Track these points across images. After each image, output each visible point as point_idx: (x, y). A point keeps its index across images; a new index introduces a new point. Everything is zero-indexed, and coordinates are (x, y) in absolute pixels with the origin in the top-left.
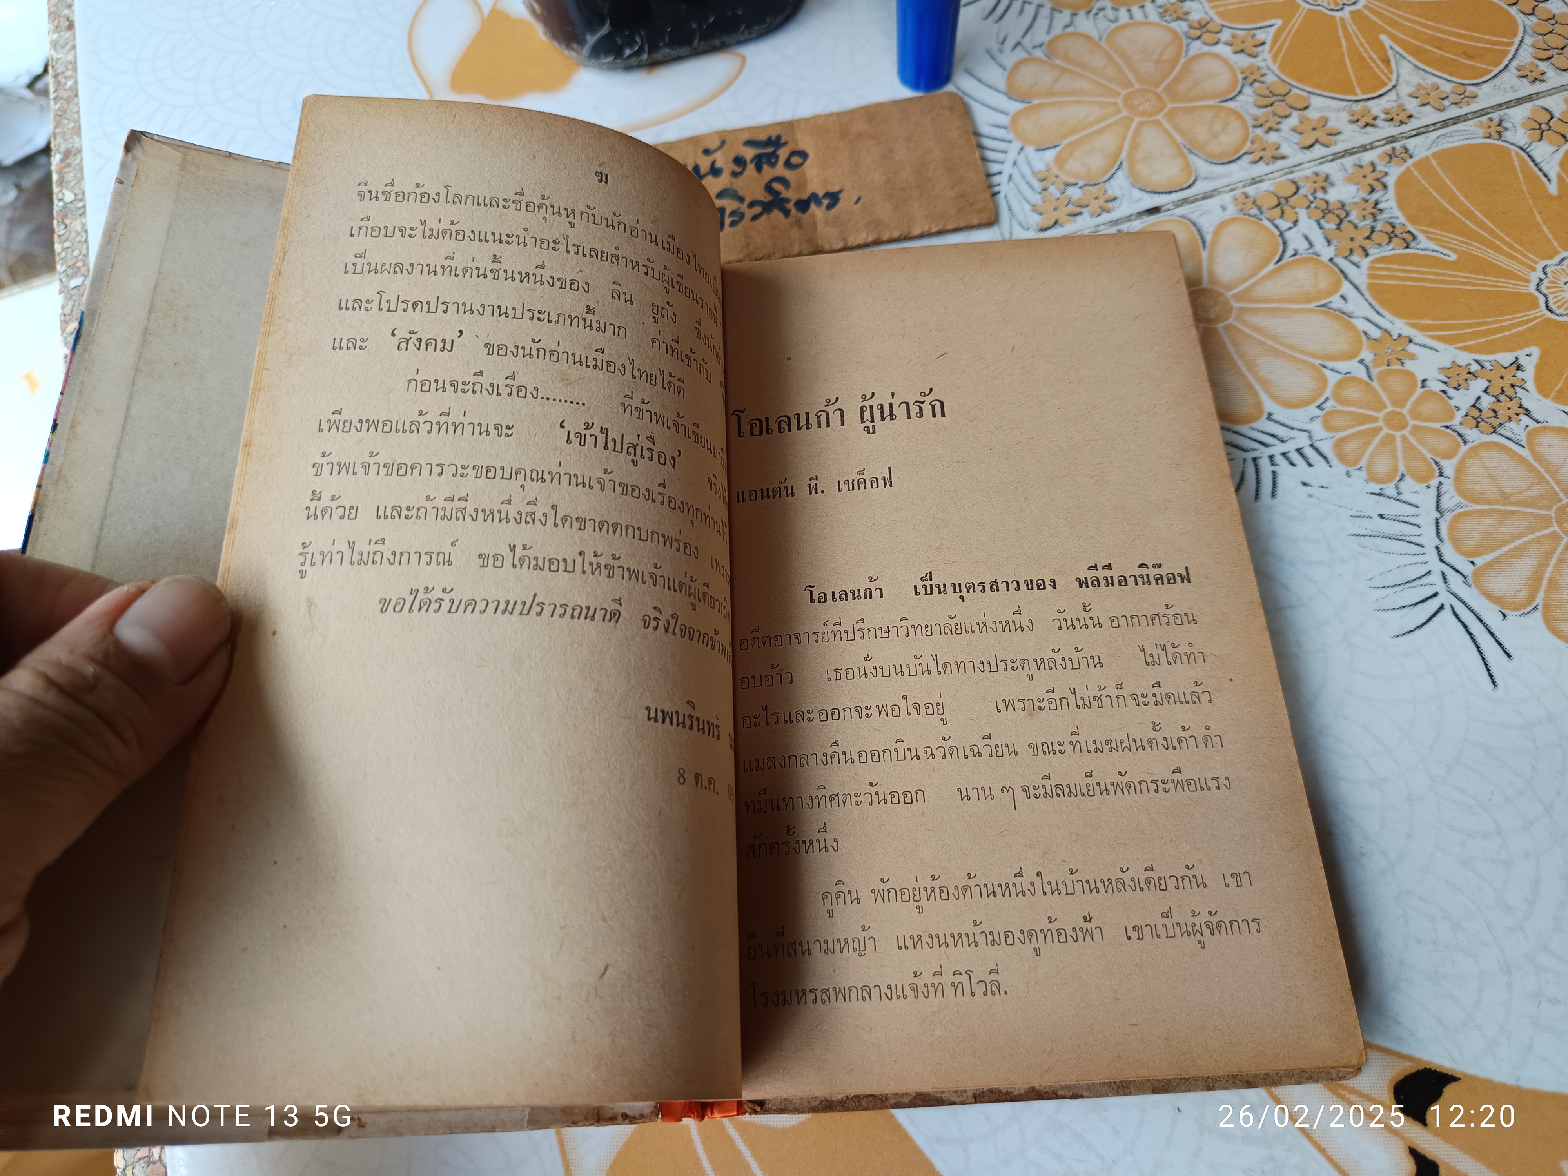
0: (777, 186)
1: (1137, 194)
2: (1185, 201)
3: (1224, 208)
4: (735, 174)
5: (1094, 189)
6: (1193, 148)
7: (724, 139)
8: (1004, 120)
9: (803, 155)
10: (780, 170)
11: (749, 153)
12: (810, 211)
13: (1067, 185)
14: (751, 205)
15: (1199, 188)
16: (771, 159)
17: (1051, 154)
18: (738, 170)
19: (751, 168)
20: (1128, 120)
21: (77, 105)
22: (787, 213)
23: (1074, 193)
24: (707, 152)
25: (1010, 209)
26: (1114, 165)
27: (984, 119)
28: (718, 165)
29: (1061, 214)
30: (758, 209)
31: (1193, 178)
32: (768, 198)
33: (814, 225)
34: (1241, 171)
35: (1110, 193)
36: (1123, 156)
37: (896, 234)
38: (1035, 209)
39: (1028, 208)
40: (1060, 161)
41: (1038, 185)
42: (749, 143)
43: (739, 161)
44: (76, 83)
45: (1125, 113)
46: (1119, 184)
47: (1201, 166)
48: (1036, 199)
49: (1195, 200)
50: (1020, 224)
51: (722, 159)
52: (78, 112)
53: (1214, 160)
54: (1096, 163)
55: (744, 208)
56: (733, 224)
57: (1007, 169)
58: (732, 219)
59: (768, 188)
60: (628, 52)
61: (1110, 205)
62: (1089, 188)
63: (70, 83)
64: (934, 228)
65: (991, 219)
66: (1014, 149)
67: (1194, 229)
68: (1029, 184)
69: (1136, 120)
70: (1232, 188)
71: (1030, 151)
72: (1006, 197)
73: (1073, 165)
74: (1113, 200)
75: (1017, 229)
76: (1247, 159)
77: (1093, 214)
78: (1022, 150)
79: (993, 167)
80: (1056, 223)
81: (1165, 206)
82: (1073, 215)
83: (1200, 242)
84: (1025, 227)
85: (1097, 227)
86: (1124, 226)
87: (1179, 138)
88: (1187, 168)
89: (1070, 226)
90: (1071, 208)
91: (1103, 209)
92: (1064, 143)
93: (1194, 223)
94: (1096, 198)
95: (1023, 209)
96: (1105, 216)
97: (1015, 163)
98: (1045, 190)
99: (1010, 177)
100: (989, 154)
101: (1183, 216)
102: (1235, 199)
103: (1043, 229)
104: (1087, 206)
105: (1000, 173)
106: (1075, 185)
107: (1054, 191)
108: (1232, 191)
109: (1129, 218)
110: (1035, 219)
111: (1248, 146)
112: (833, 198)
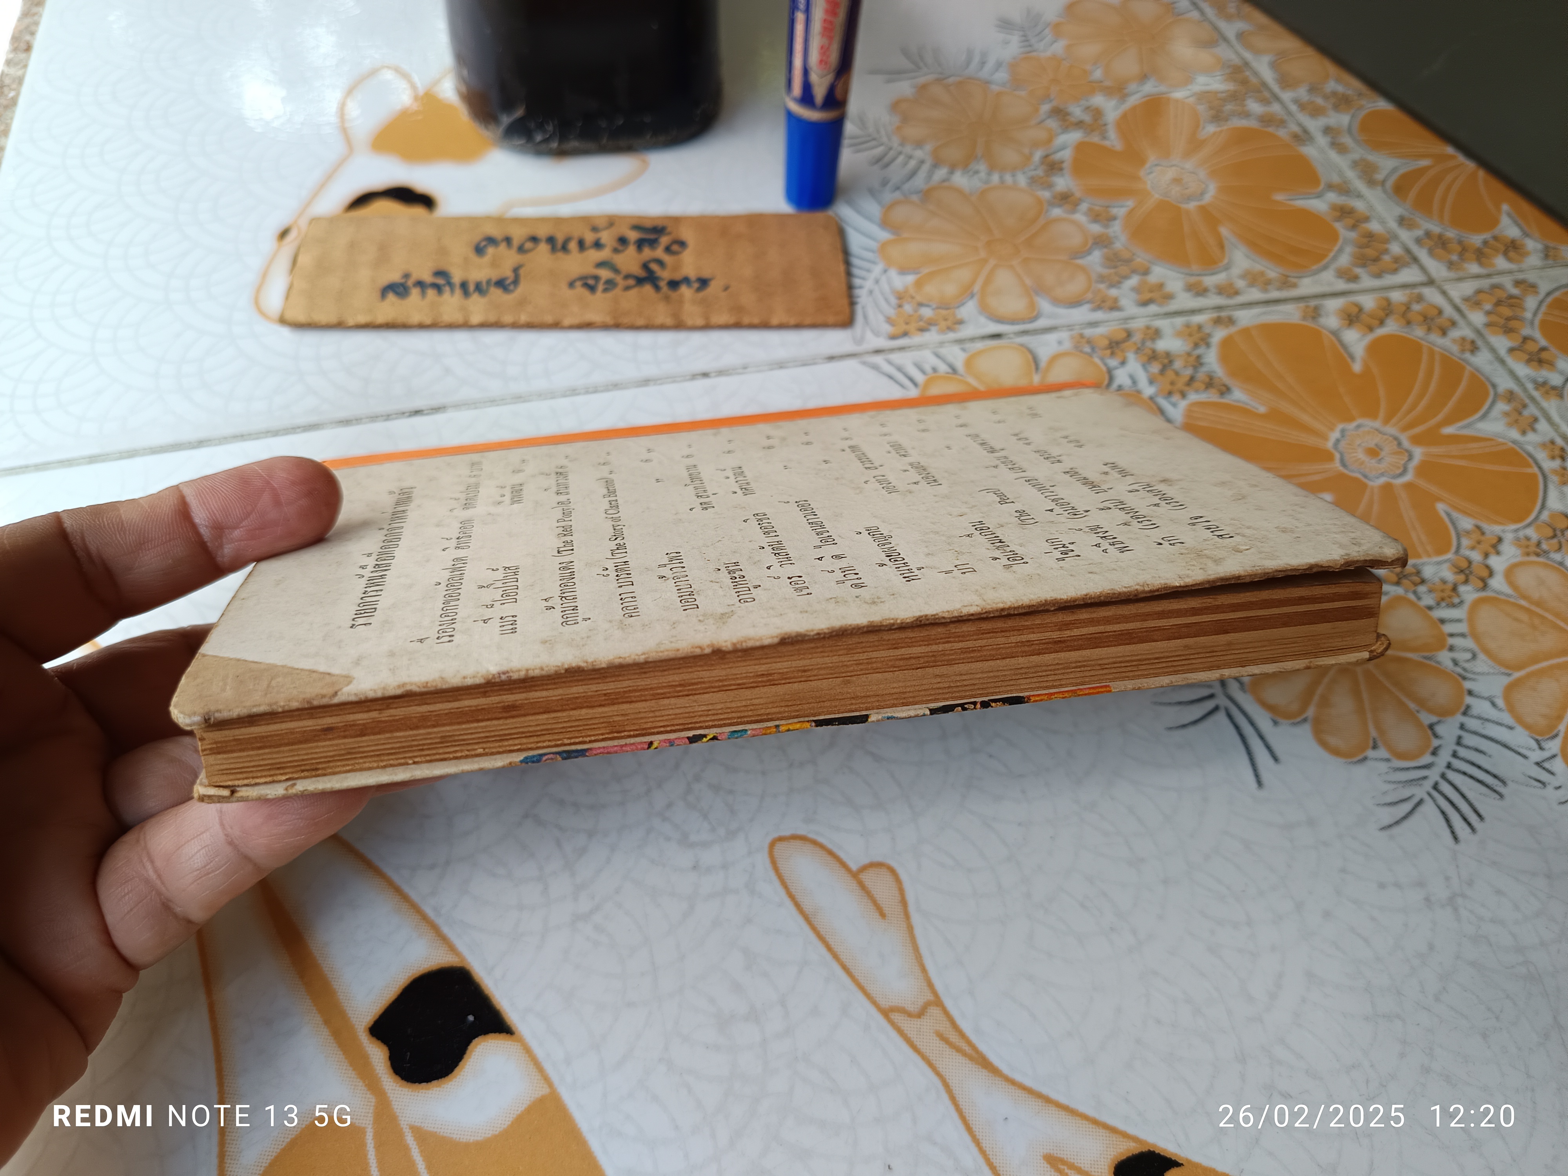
0: (654, 267)
1: (983, 320)
3: (1060, 343)
4: (616, 250)
5: (944, 312)
6: (1040, 289)
7: (612, 221)
8: (873, 245)
9: (682, 244)
10: (659, 253)
11: (633, 236)
12: (679, 292)
13: (921, 305)
14: (626, 277)
15: (1041, 323)
16: (653, 243)
17: (910, 279)
18: (620, 247)
19: (631, 250)
20: (985, 261)
22: (658, 288)
23: (927, 312)
24: (595, 229)
25: (865, 317)
26: (967, 293)
27: (856, 242)
28: (603, 241)
29: (912, 327)
30: (631, 282)
31: (1035, 313)
32: (642, 273)
33: (682, 302)
34: (1081, 314)
35: (959, 317)
36: (977, 288)
37: (756, 321)
38: (889, 321)
39: (881, 318)
40: (919, 284)
41: (894, 301)
42: (637, 227)
43: (623, 241)
45: (983, 254)
46: (969, 309)
47: (1045, 305)
48: (891, 312)
49: (1035, 332)
50: (873, 331)
51: (606, 237)
53: (1057, 302)
54: (950, 289)
55: (619, 279)
56: (605, 290)
57: (869, 284)
58: (606, 286)
59: (645, 266)
60: (538, 138)
61: (957, 326)
62: (940, 310)
64: (792, 321)
65: (847, 322)
66: (878, 269)
67: (1030, 357)
68: (886, 300)
69: (992, 262)
70: (1070, 327)
71: (893, 273)
72: (863, 308)
73: (931, 289)
74: (961, 322)
75: (869, 335)
76: (1086, 307)
77: (942, 332)
78: (885, 271)
79: (857, 282)
80: (905, 334)
81: (1006, 334)
82: (922, 330)
83: (1033, 367)
84: (877, 334)
85: (942, 344)
86: (968, 345)
87: (1028, 282)
88: (1032, 305)
89: (917, 339)
90: (921, 324)
91: (950, 329)
92: (925, 271)
93: (1030, 351)
94: (946, 320)
95: (877, 319)
96: (951, 336)
97: (877, 281)
98: (900, 306)
99: (871, 292)
100: (856, 271)
101: (1022, 345)
102: (1072, 337)
103: (893, 337)
104: (935, 325)
105: (861, 287)
106: (928, 306)
107: (908, 308)
108: (1071, 330)
109: (973, 339)
110: (887, 328)
111: (1089, 296)
112: (704, 283)
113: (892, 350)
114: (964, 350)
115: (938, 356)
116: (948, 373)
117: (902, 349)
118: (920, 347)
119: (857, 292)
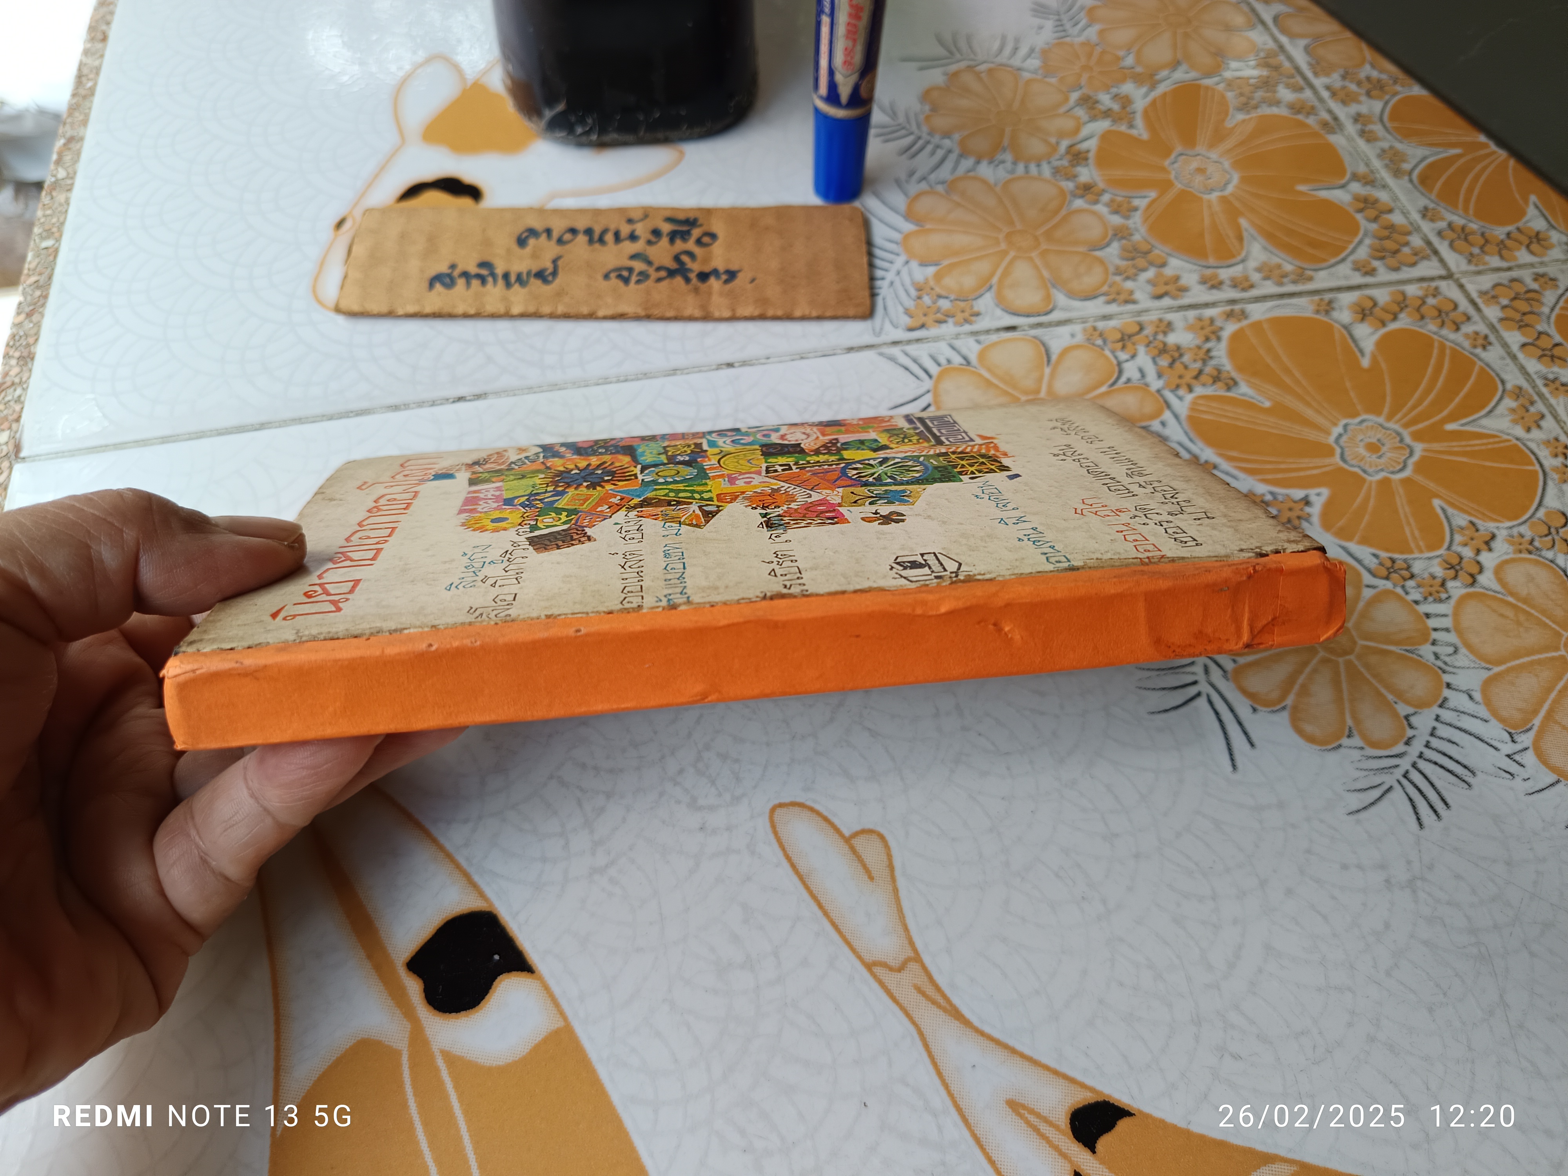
0: (685, 258)
1: (999, 312)
2: (1040, 325)
3: (1073, 335)
4: (649, 243)
5: (962, 304)
6: (1057, 282)
7: (647, 213)
8: (897, 236)
9: (713, 236)
10: (690, 245)
11: (666, 228)
12: (708, 283)
13: (940, 296)
14: (659, 269)
15: (1055, 316)
16: (684, 235)
17: (931, 270)
18: (653, 239)
19: (665, 241)
20: (1005, 253)
21: (92, 102)
22: (687, 280)
23: (945, 304)
24: (630, 221)
25: (885, 308)
26: (984, 285)
27: (880, 233)
28: (637, 233)
29: (929, 320)
30: (663, 274)
31: (1051, 307)
32: (673, 266)
33: (710, 294)
34: (1095, 307)
35: (976, 309)
36: (995, 280)
37: (780, 313)
38: (907, 312)
39: (901, 310)
40: (938, 277)
41: (913, 293)
42: (669, 220)
43: (656, 233)
44: (95, 84)
45: (1003, 246)
46: (985, 303)
47: (1060, 298)
48: (910, 304)
49: (1050, 325)
50: (891, 322)
51: (641, 229)
52: (90, 108)
53: (1072, 295)
54: (969, 282)
55: (651, 271)
56: (638, 282)
57: (890, 276)
58: (639, 278)
59: (677, 258)
60: (579, 130)
61: (973, 318)
62: (958, 302)
63: (90, 84)
64: (814, 314)
65: (867, 314)
66: (900, 261)
67: (1043, 349)
68: (906, 291)
69: (1012, 254)
70: (1084, 320)
71: (914, 264)
72: (884, 299)
73: (949, 281)
74: (977, 314)
75: (888, 326)
76: (1102, 299)
77: (957, 324)
78: (907, 262)
79: (879, 273)
80: (923, 326)
81: (1021, 326)
82: (940, 322)
83: (1045, 359)
84: (896, 326)
85: (957, 336)
86: (982, 338)
87: (1046, 274)
88: (1048, 298)
89: (934, 331)
90: (939, 316)
91: (967, 321)
92: (946, 263)
93: (1044, 344)
94: (963, 311)
95: (897, 311)
96: (967, 328)
97: (898, 273)
98: (919, 298)
99: (892, 283)
100: (878, 262)
101: (1035, 337)
102: (1085, 330)
103: (911, 329)
104: (953, 316)
105: (883, 279)
106: (947, 298)
107: (927, 300)
108: (1084, 322)
109: (988, 332)
110: (906, 320)
111: (1105, 288)
112: (732, 275)
113: (909, 342)
114: (978, 342)
115: (953, 348)
116: (961, 365)
117: (918, 340)
118: (936, 339)
119: (878, 283)
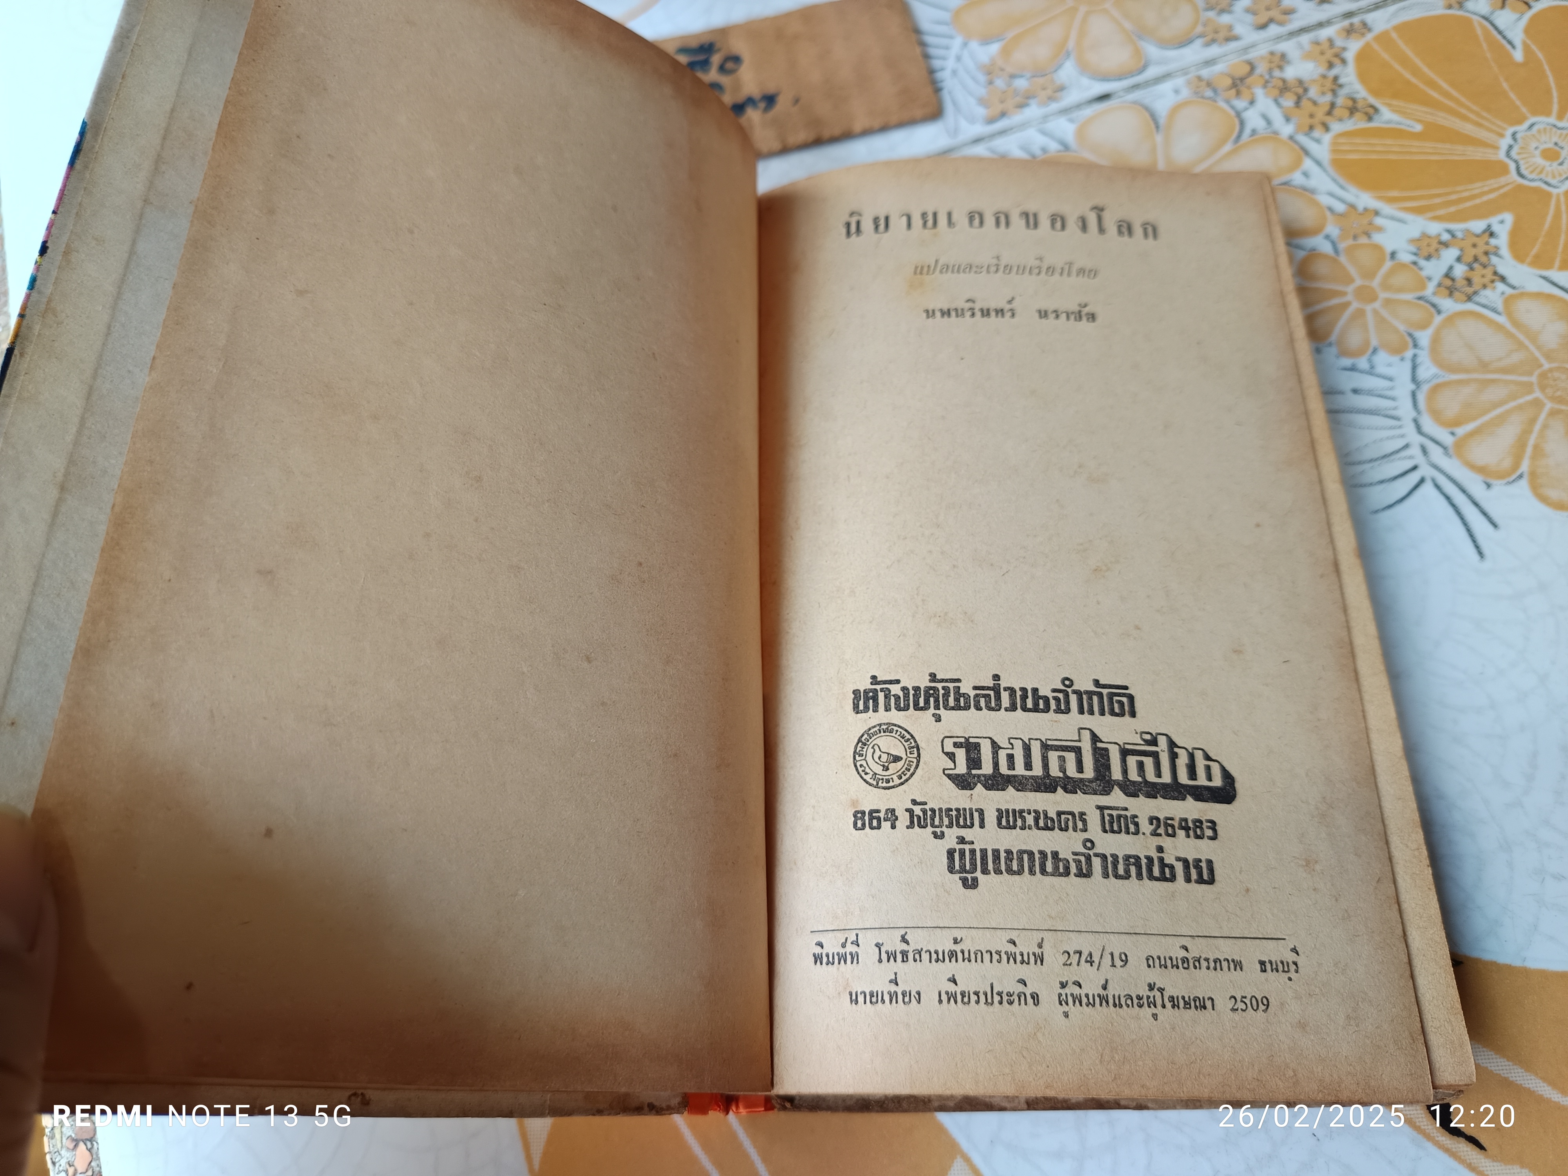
1: (1085, 81)
2: (1136, 87)
3: (1177, 91)
5: (1040, 81)
6: (1143, 32)
8: (945, 16)
9: (736, 60)
10: (714, 75)
12: (746, 116)
13: (1013, 76)
15: (1152, 72)
16: (704, 65)
17: (996, 47)
20: (1074, 10)
23: (1021, 84)
25: (955, 104)
26: (1061, 53)
27: (925, 16)
29: (1009, 105)
31: (1143, 62)
33: (751, 128)
34: (1194, 53)
35: (1058, 82)
36: (1071, 44)
37: (837, 132)
38: (982, 102)
39: (972, 101)
40: (1006, 52)
41: (982, 78)
42: (683, 51)
46: (1068, 71)
47: (1152, 51)
48: (982, 91)
49: (1147, 84)
50: (966, 117)
53: (1164, 44)
54: (1043, 51)
57: (950, 64)
61: (1058, 94)
62: (1036, 79)
64: (877, 124)
65: (935, 113)
66: (957, 42)
67: (1147, 115)
68: (974, 79)
69: (1083, 9)
70: (1184, 71)
71: (974, 45)
72: (950, 93)
73: (1020, 56)
74: (1061, 88)
75: (963, 124)
76: (1199, 42)
77: (1043, 104)
78: (965, 44)
79: (936, 63)
80: (1003, 114)
81: (1115, 93)
82: (1021, 106)
83: (1153, 126)
84: (972, 120)
85: (1045, 118)
86: (1074, 115)
87: (1127, 25)
88: (1138, 52)
89: (1017, 118)
90: (1018, 99)
91: (1051, 99)
92: (1010, 35)
93: (1147, 109)
94: (1044, 89)
95: (968, 103)
96: (1054, 106)
97: (959, 58)
98: (991, 83)
99: (954, 72)
100: (932, 51)
101: (1135, 103)
102: (1189, 83)
103: (991, 121)
104: (1034, 97)
105: (942, 69)
106: (1022, 76)
107: (1000, 83)
108: (1186, 74)
109: (1079, 106)
110: (981, 111)
111: (1199, 29)
112: (770, 100)
113: (992, 136)
114: (1071, 121)
115: (1044, 133)
116: (1060, 151)
117: (1003, 132)
118: (1023, 126)
119: (939, 75)
